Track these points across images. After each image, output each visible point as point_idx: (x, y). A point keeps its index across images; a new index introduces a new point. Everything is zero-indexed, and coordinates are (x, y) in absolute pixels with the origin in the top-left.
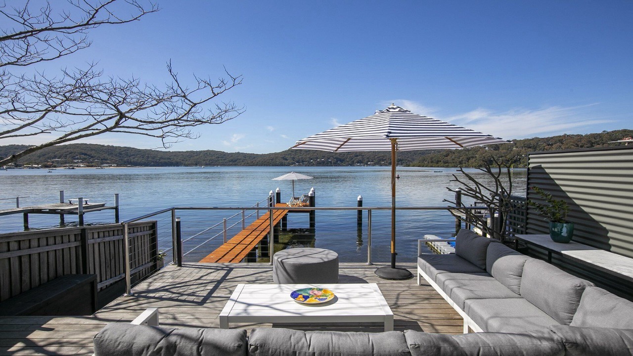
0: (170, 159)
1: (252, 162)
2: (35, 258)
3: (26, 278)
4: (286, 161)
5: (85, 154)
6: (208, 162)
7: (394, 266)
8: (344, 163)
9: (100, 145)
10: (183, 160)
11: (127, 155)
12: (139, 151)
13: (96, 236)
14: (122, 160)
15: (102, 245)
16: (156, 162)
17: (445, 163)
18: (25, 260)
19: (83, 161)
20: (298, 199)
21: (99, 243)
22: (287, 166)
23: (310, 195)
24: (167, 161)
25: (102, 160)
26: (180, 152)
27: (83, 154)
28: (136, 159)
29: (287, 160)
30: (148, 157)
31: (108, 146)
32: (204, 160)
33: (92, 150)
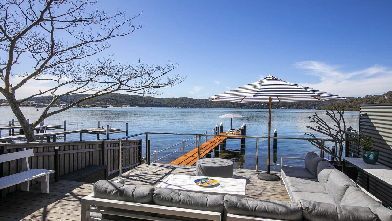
0: (160, 102)
1: (211, 105)
2: (80, 155)
3: (76, 164)
5: (113, 99)
6: (183, 105)
7: (269, 173)
8: (273, 107)
9: (121, 94)
10: (168, 104)
11: (135, 99)
13: (109, 146)
14: (132, 103)
15: (112, 151)
16: (152, 104)
17: (349, 107)
18: (76, 155)
19: (112, 103)
20: (234, 130)
21: (111, 150)
22: (233, 108)
23: (241, 128)
24: (158, 104)
25: (122, 103)
26: (166, 98)
27: (112, 99)
28: (141, 102)
29: (233, 104)
30: (148, 101)
31: (125, 94)
32: (181, 104)
33: (117, 97)
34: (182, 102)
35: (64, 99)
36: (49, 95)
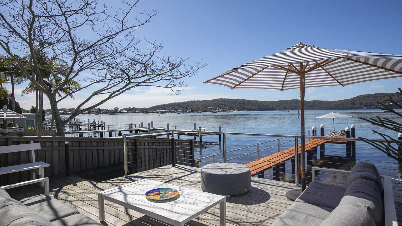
0: (268, 106)
1: (326, 107)
4: (354, 106)
5: (222, 104)
6: (293, 108)
9: (230, 99)
10: (276, 106)
11: (244, 104)
12: (250, 101)
14: (241, 107)
15: (151, 150)
19: (221, 108)
21: (149, 149)
22: (355, 109)
23: (346, 131)
24: (266, 107)
25: (230, 107)
26: (274, 101)
27: (221, 104)
29: (356, 105)
30: (255, 105)
31: (234, 99)
32: (291, 106)
33: (225, 102)
34: (292, 104)
35: (181, 106)
36: (169, 103)
